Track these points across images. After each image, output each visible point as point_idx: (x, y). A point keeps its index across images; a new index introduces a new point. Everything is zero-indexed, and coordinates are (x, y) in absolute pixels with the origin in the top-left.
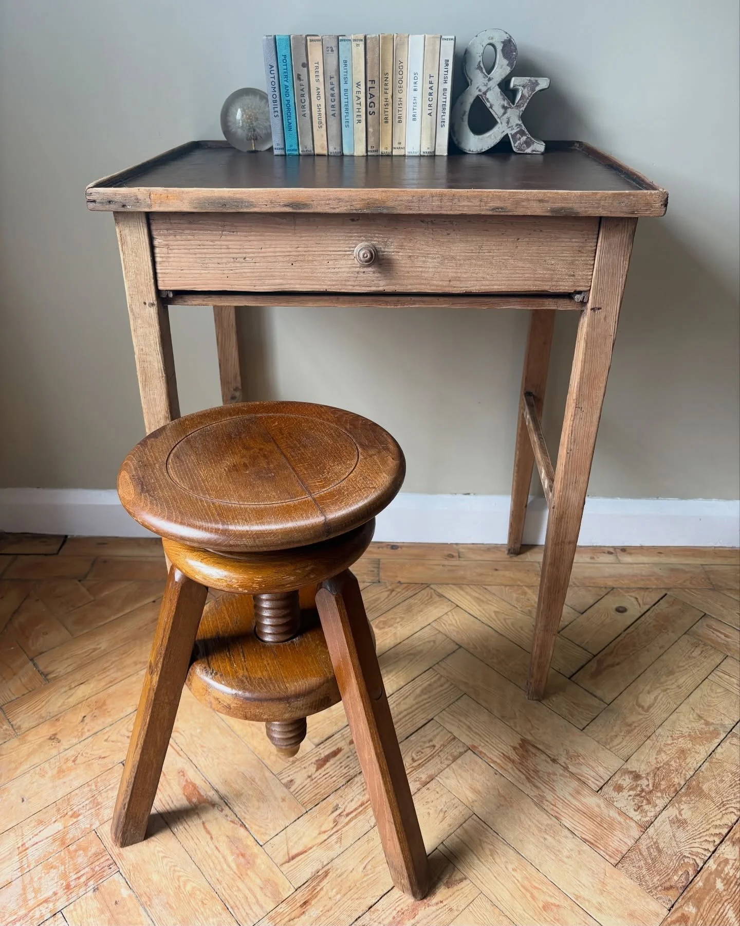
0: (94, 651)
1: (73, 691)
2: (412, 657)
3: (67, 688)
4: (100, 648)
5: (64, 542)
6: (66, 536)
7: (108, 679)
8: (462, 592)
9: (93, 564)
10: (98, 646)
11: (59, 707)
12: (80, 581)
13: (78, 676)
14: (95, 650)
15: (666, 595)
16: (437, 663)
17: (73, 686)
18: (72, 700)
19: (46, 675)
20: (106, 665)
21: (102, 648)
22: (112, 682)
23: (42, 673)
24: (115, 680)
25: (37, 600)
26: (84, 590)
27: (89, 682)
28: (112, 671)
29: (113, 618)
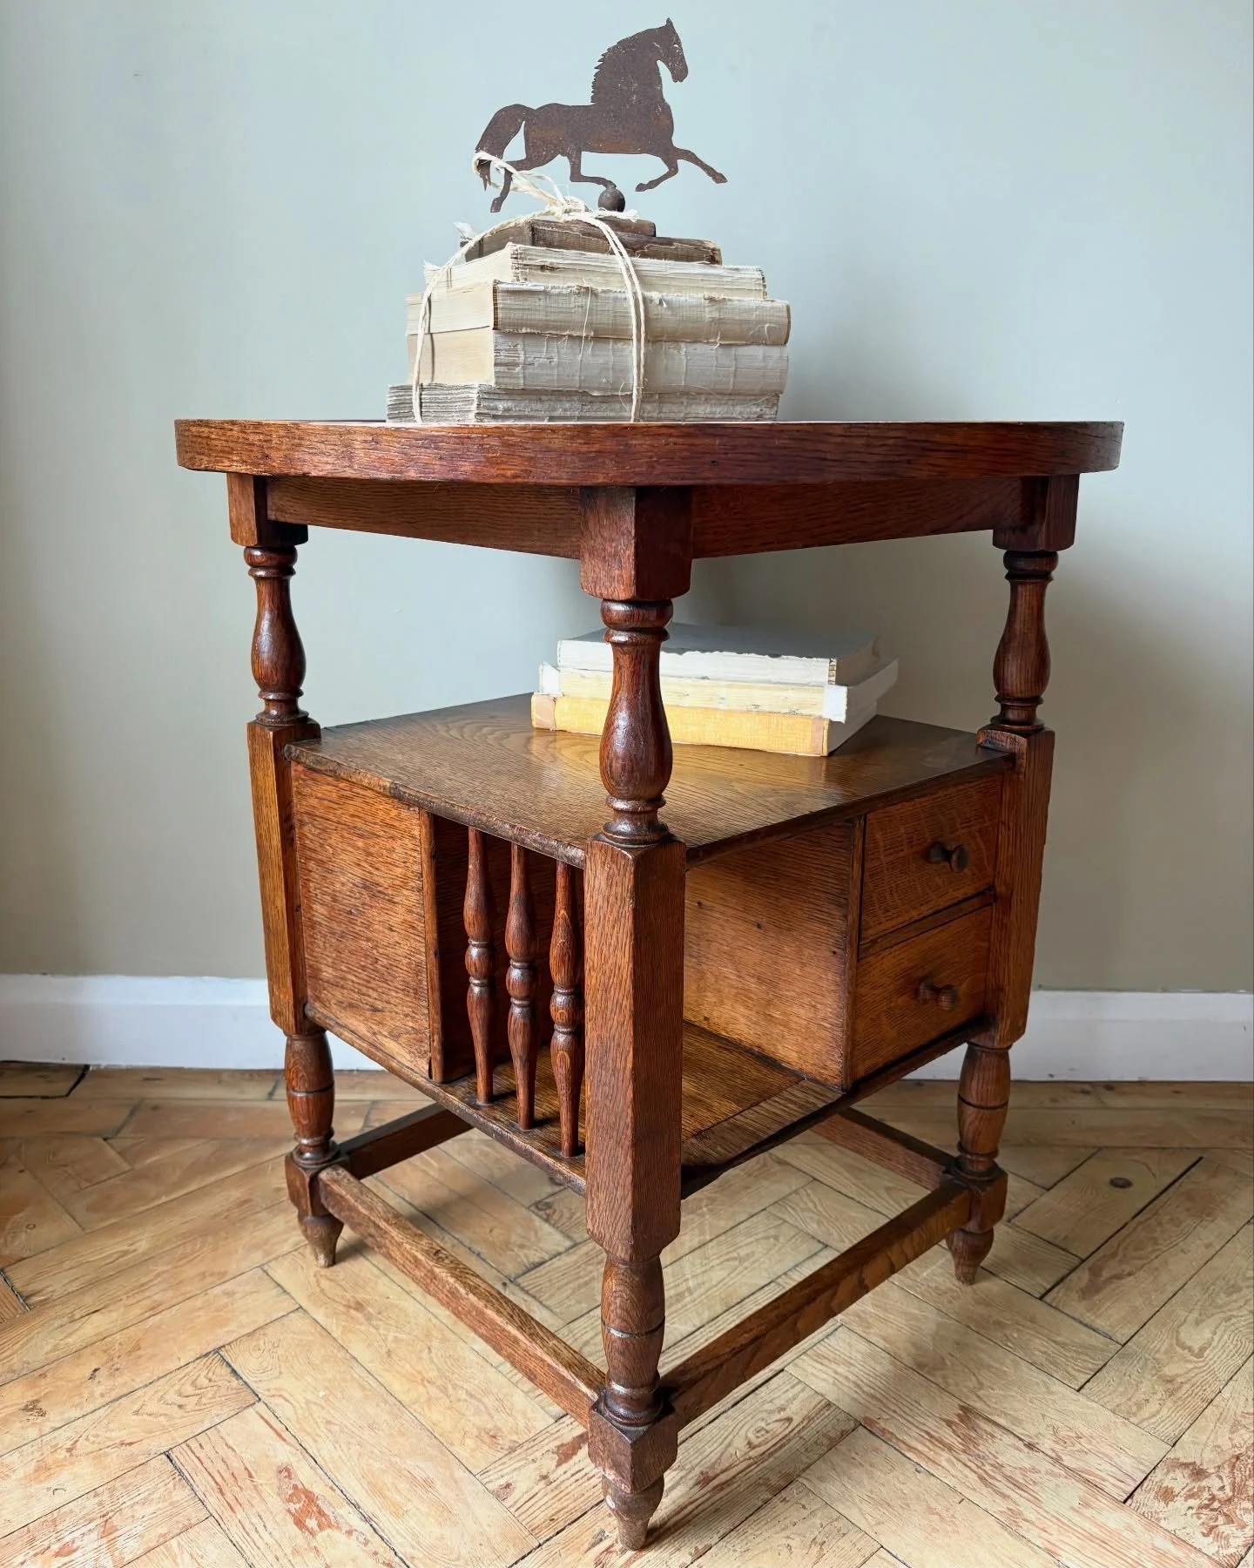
0: (122, 1256)
1: (77, 1325)
2: (737, 1263)
3: (66, 1319)
4: (135, 1251)
5: (82, 1076)
6: (87, 1067)
7: (147, 1303)
8: (821, 1157)
9: (132, 1113)
10: (133, 1248)
11: (47, 1353)
12: (105, 1139)
13: (89, 1300)
14: (126, 1253)
15: (1201, 1159)
16: (785, 1274)
17: (77, 1316)
18: (75, 1341)
19: (26, 1298)
20: (143, 1280)
21: (140, 1251)
22: (155, 1309)
23: (19, 1294)
24: (159, 1305)
25: (21, 1171)
26: (112, 1153)
27: (111, 1308)
28: (155, 1289)
29: (164, 1199)
